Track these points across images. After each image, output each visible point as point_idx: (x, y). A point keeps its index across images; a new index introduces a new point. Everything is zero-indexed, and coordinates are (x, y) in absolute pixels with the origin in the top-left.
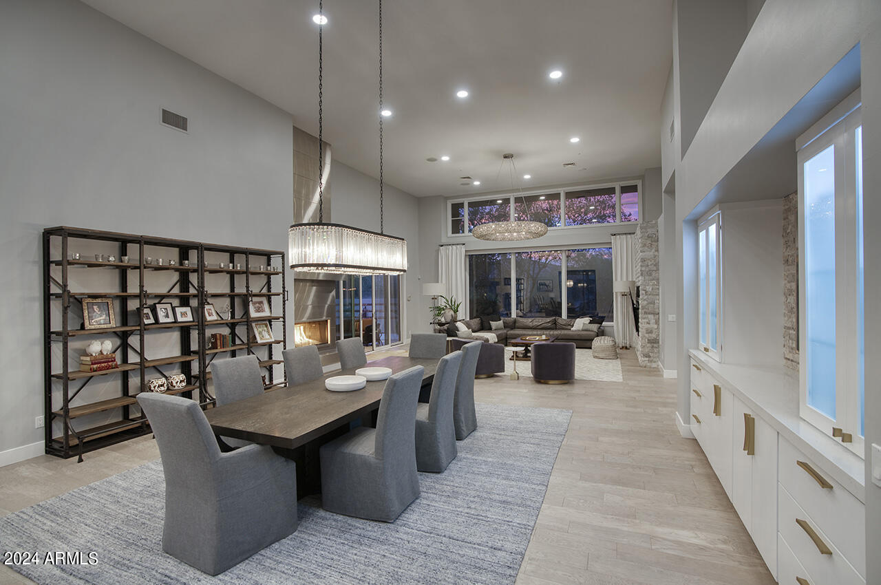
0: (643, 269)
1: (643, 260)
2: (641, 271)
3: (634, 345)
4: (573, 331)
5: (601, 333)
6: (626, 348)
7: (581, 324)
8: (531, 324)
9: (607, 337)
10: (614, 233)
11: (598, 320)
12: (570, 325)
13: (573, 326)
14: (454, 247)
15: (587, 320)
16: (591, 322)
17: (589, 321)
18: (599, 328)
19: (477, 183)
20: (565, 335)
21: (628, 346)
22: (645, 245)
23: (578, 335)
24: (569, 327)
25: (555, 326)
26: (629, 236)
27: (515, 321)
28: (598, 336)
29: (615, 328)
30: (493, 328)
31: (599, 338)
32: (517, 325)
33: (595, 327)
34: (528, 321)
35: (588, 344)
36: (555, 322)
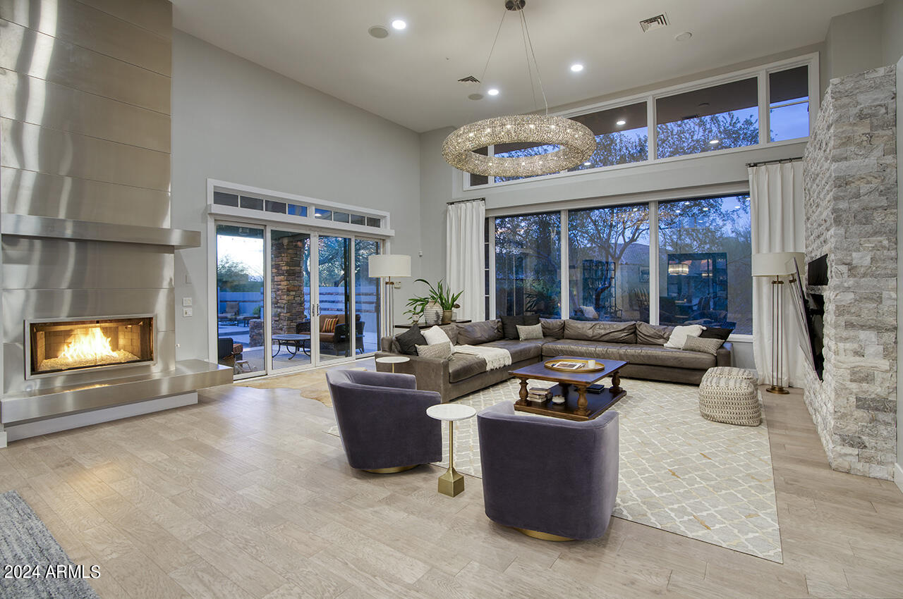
0: (843, 205)
1: (842, 182)
2: (834, 211)
3: (798, 384)
4: (666, 350)
5: (725, 359)
6: (781, 391)
7: (683, 336)
8: (590, 333)
9: (735, 370)
10: (752, 162)
11: (720, 329)
12: (661, 337)
13: (667, 339)
14: (468, 204)
15: (695, 329)
16: (703, 335)
17: (699, 332)
18: (722, 347)
19: (493, 92)
20: (649, 357)
21: (785, 385)
22: (847, 141)
23: (676, 358)
24: (661, 341)
25: (634, 337)
26: (788, 165)
27: (564, 326)
28: (716, 365)
29: (756, 348)
30: (522, 336)
31: (718, 369)
32: (566, 332)
33: (711, 344)
34: (585, 327)
35: (693, 379)
36: (634, 331)
